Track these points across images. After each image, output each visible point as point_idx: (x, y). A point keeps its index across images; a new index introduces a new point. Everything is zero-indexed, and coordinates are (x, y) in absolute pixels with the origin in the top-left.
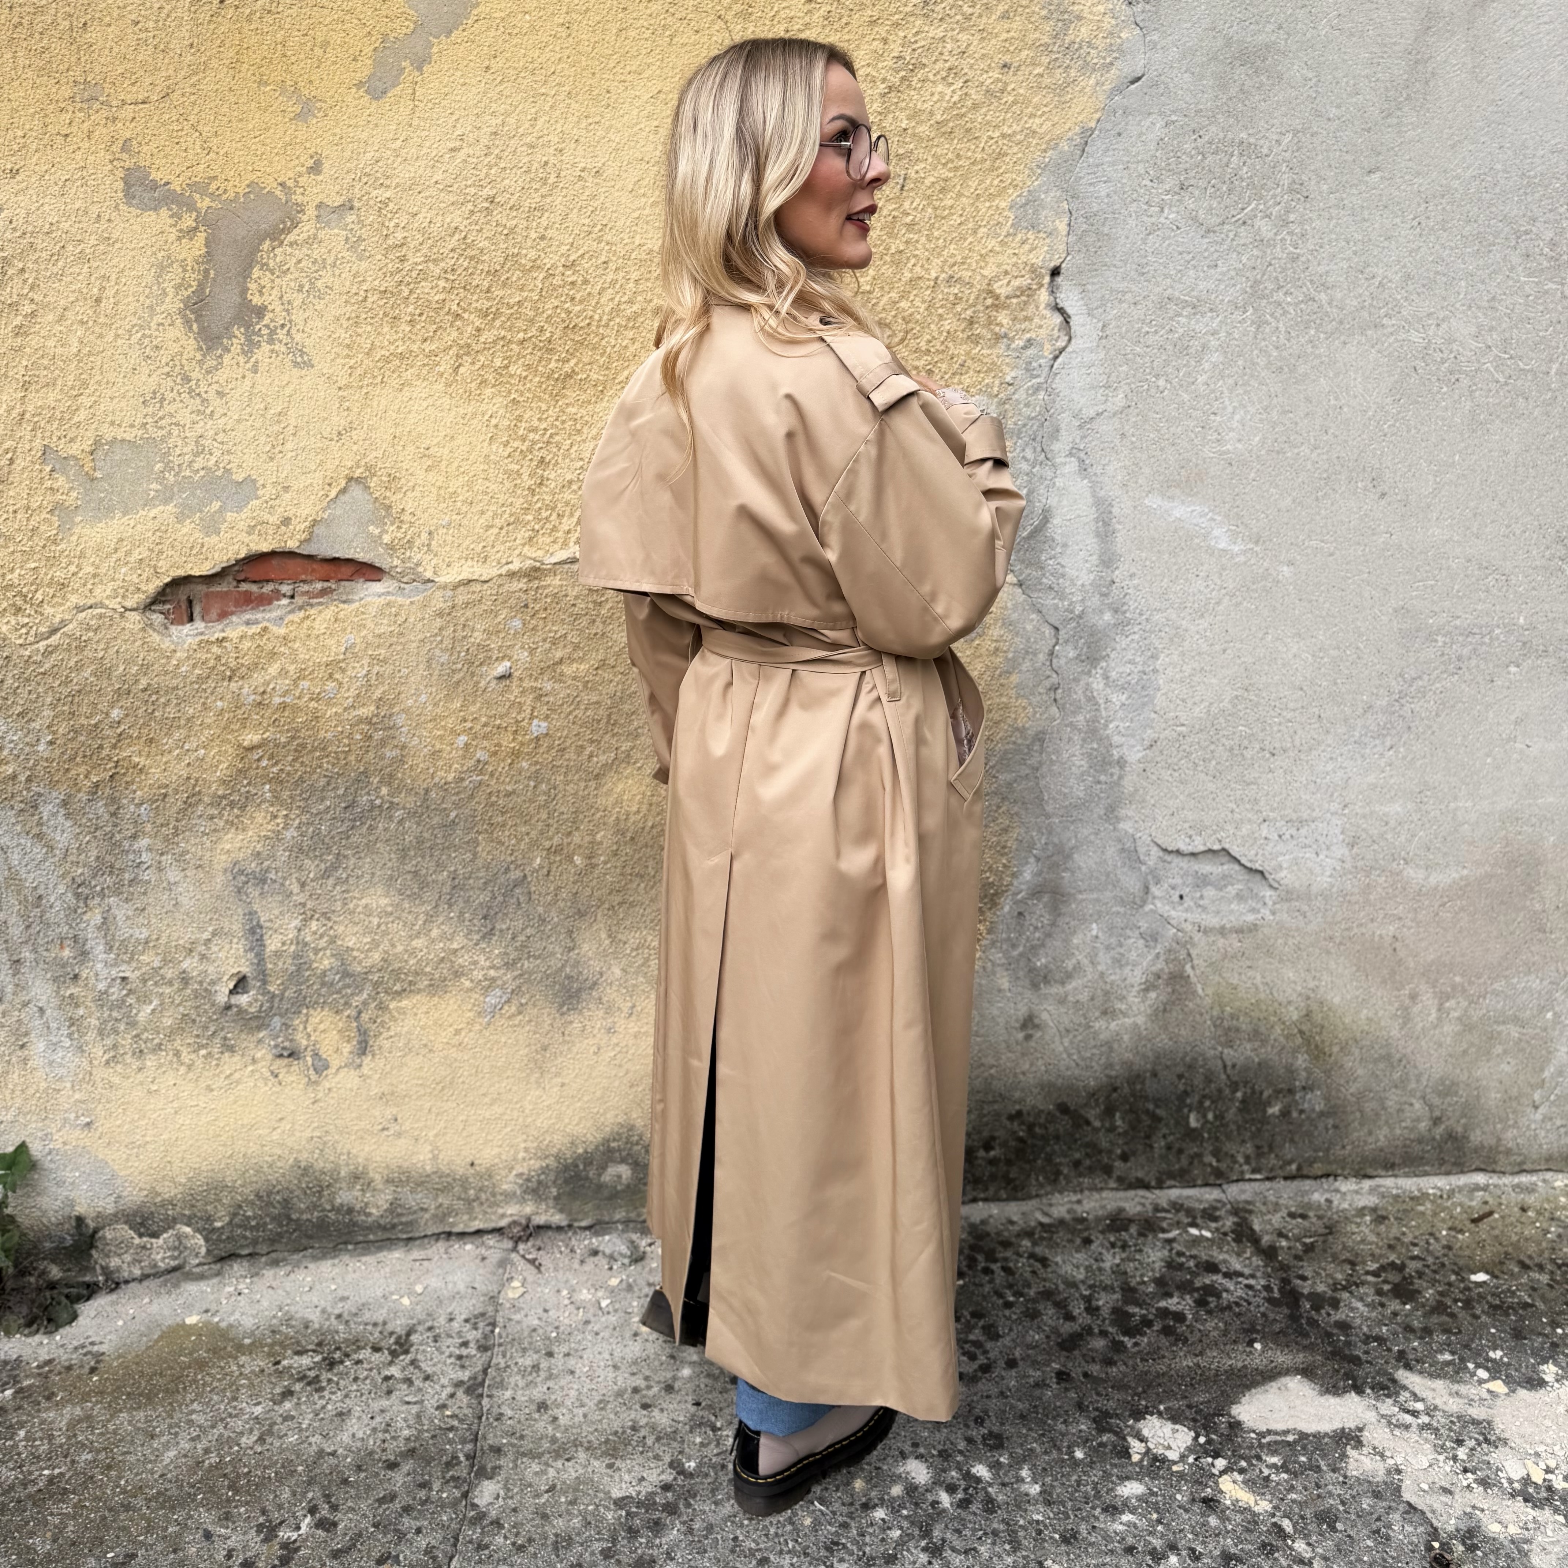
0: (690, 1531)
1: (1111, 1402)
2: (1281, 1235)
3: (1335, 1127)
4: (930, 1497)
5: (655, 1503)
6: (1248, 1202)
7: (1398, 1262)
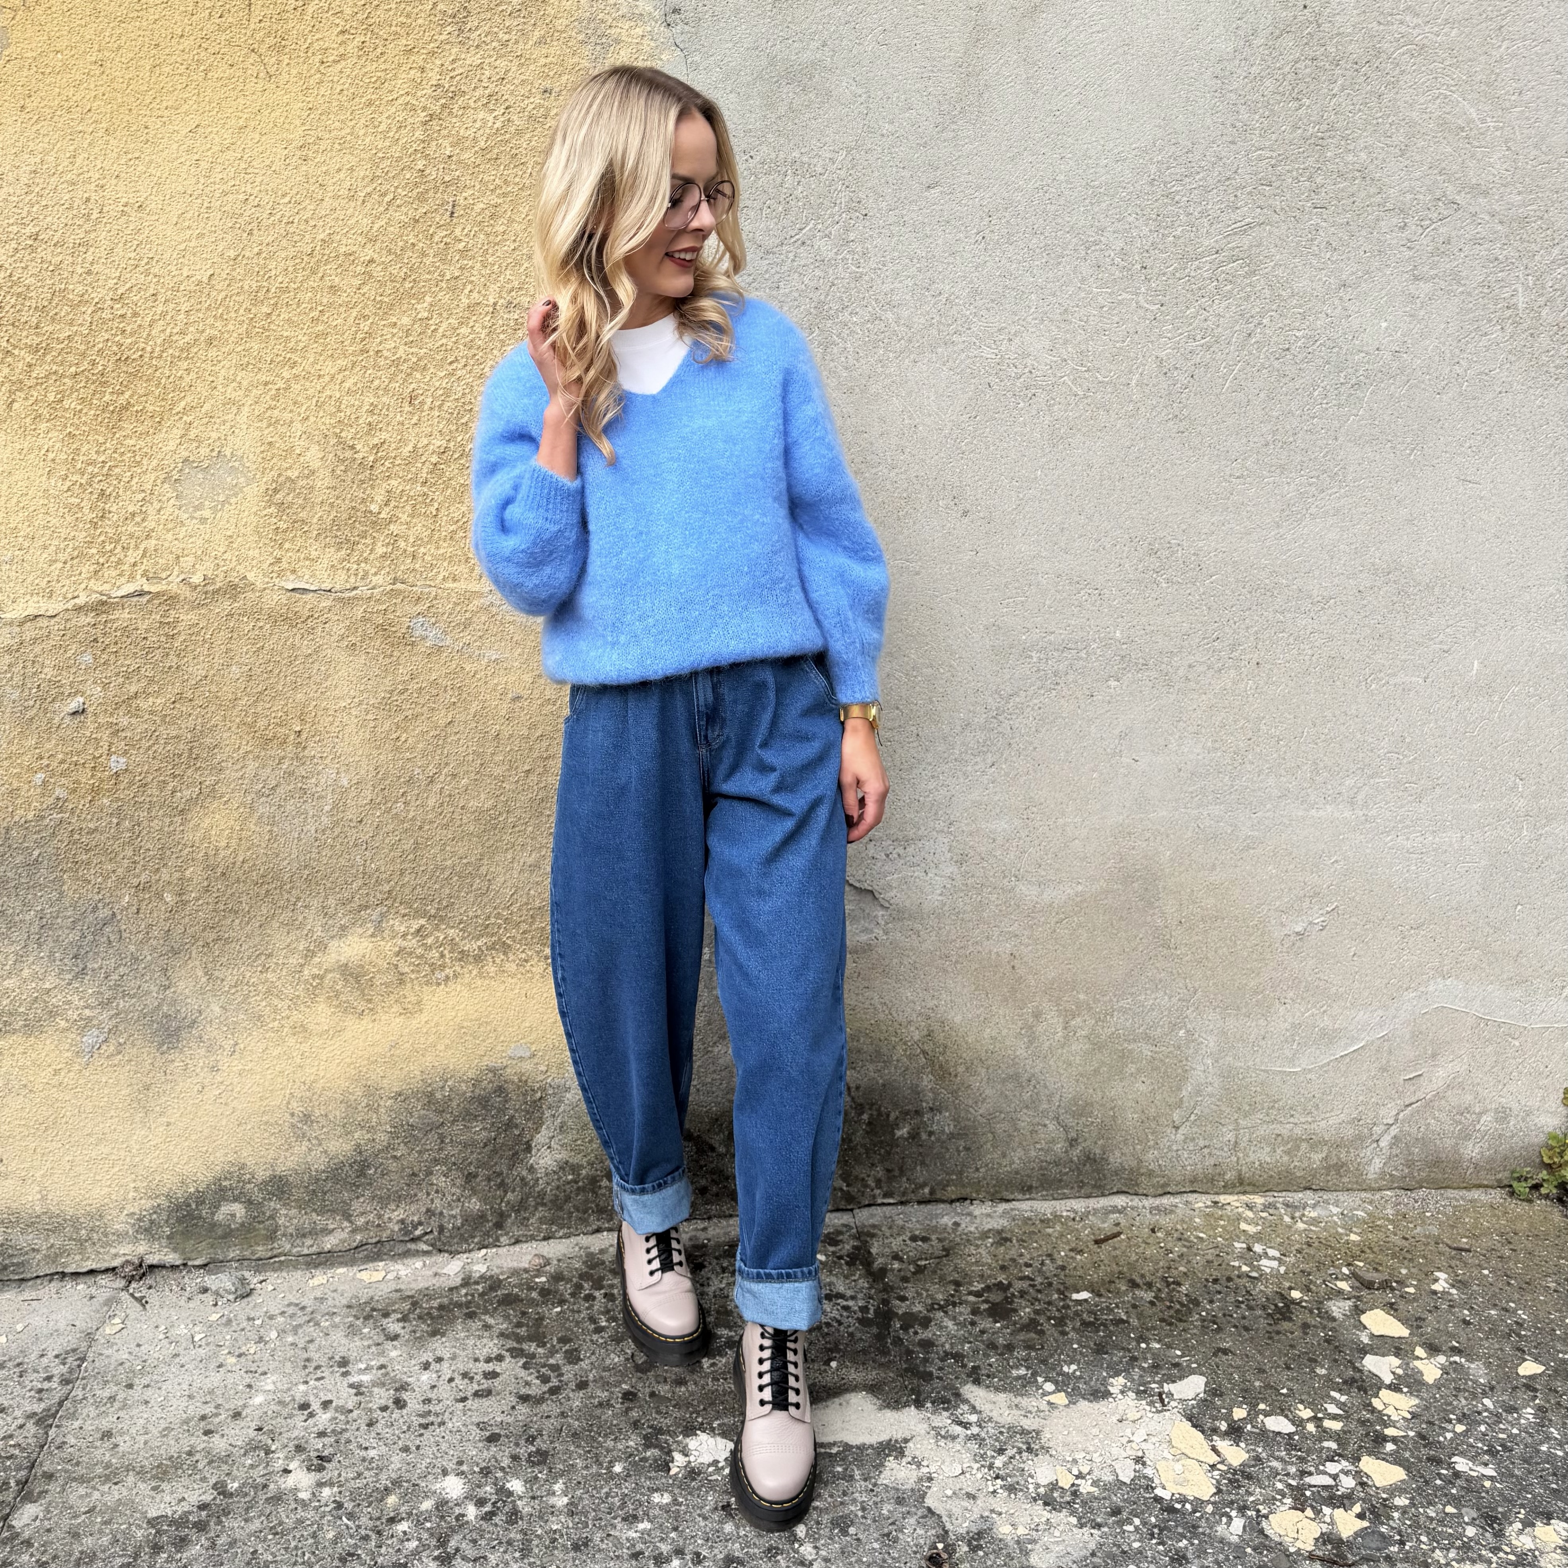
0: (213, 1545)
1: (667, 1421)
2: (896, 1257)
3: (967, 1149)
4: (457, 1511)
5: (187, 1521)
6: (874, 1226)
7: (1005, 1282)
